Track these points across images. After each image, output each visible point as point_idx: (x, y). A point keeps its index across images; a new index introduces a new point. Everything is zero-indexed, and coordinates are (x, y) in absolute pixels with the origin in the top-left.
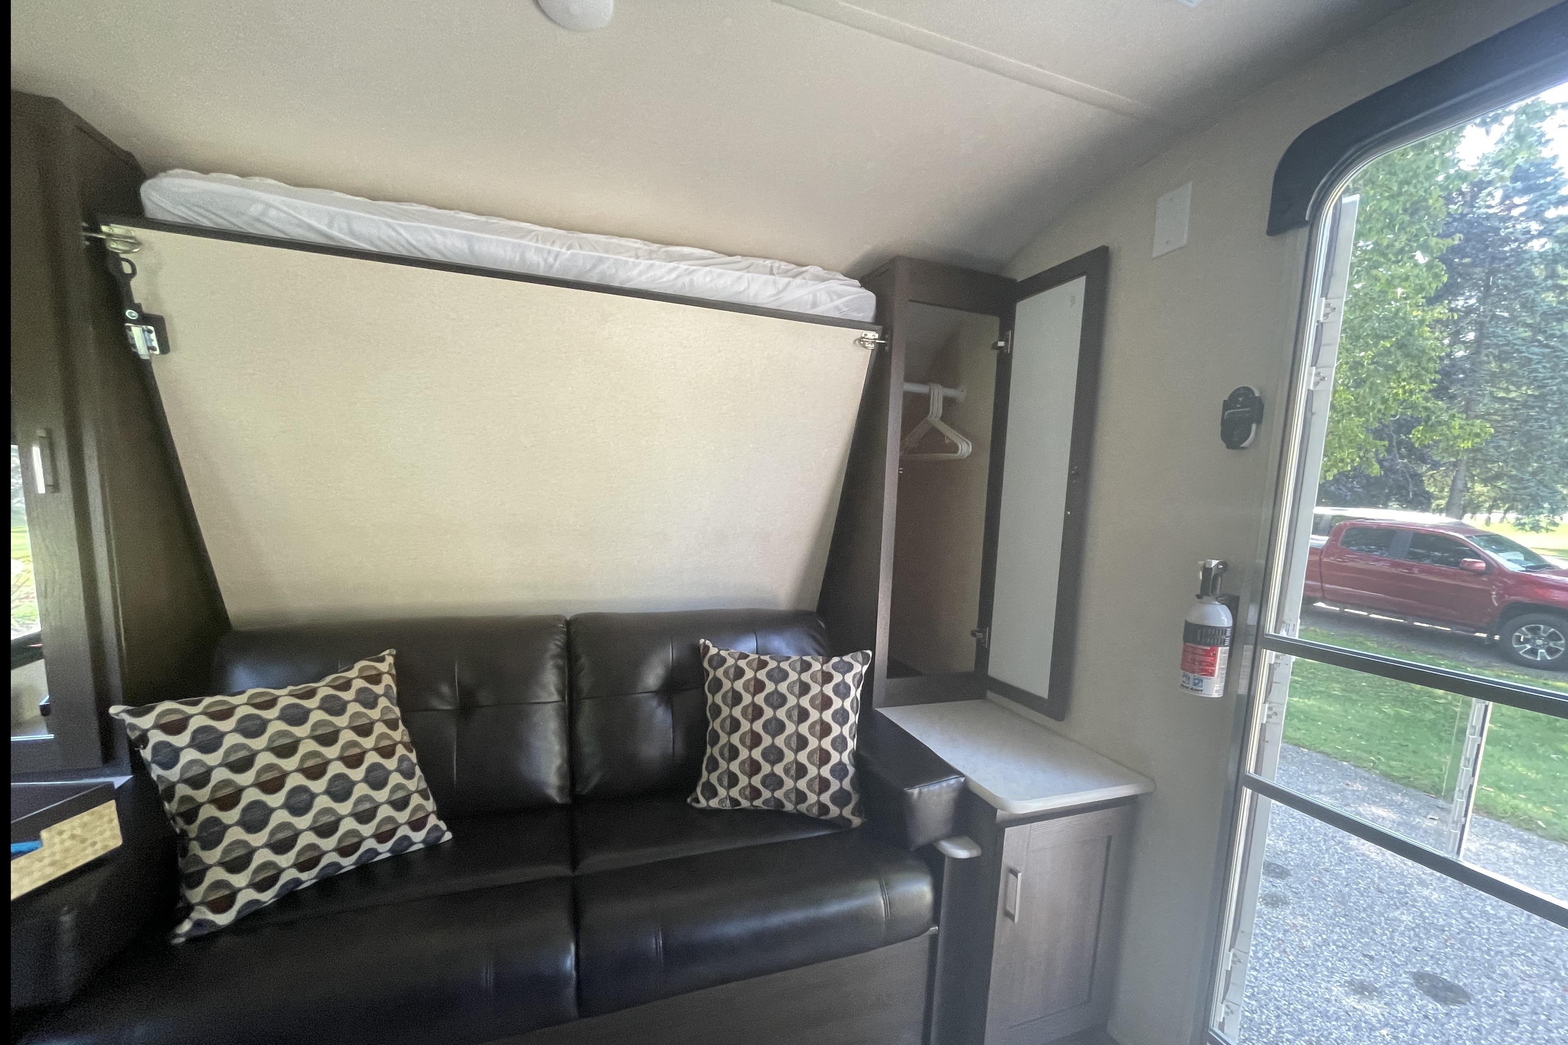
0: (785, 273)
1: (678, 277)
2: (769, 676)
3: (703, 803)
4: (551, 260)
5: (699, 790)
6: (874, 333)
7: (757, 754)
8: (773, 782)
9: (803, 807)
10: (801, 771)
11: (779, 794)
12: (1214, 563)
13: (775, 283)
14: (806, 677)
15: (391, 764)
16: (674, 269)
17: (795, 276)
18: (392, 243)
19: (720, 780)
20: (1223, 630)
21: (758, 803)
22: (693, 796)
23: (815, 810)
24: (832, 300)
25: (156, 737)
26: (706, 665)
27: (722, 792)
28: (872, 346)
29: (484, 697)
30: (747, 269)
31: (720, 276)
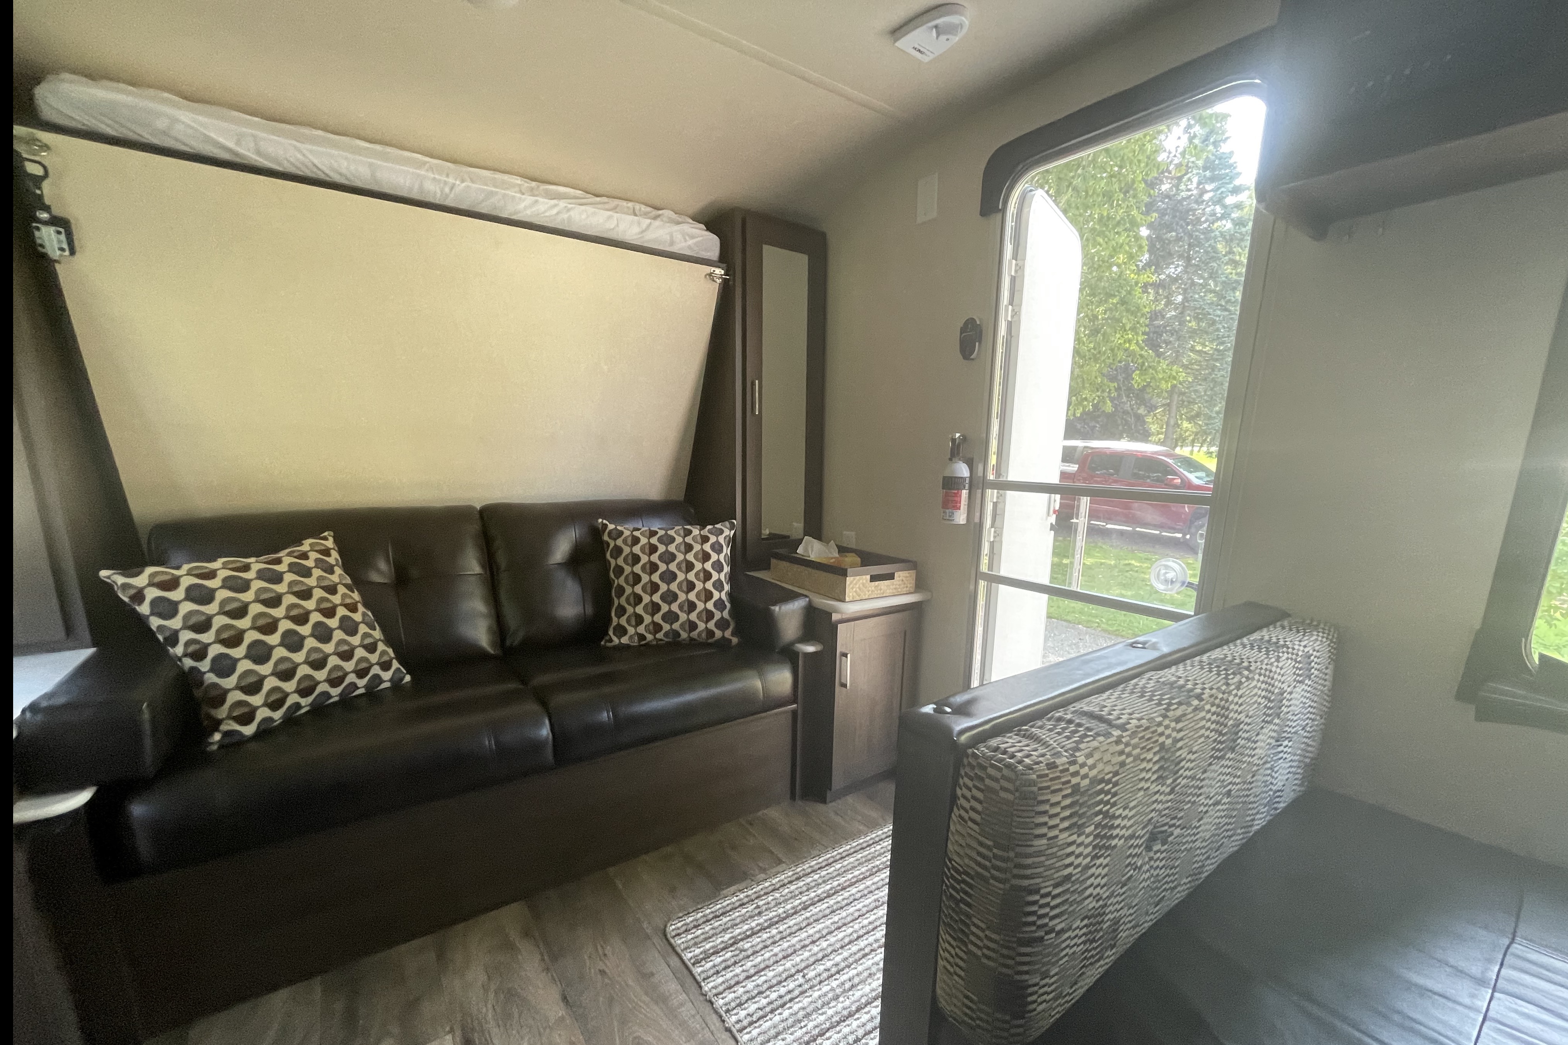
0: (645, 215)
1: (558, 213)
2: (660, 540)
3: (616, 641)
4: (447, 190)
5: (611, 633)
6: (720, 270)
7: (656, 598)
8: (671, 617)
9: (694, 634)
10: (692, 606)
11: (676, 626)
12: (958, 435)
13: (639, 223)
14: (689, 539)
15: (357, 617)
16: (556, 205)
17: (655, 218)
18: (300, 165)
19: (628, 621)
20: (964, 479)
21: (660, 635)
22: (607, 638)
23: (704, 635)
24: (686, 241)
25: (152, 593)
26: (606, 538)
27: (631, 630)
28: (719, 281)
29: (414, 573)
30: (614, 209)
31: (594, 214)
